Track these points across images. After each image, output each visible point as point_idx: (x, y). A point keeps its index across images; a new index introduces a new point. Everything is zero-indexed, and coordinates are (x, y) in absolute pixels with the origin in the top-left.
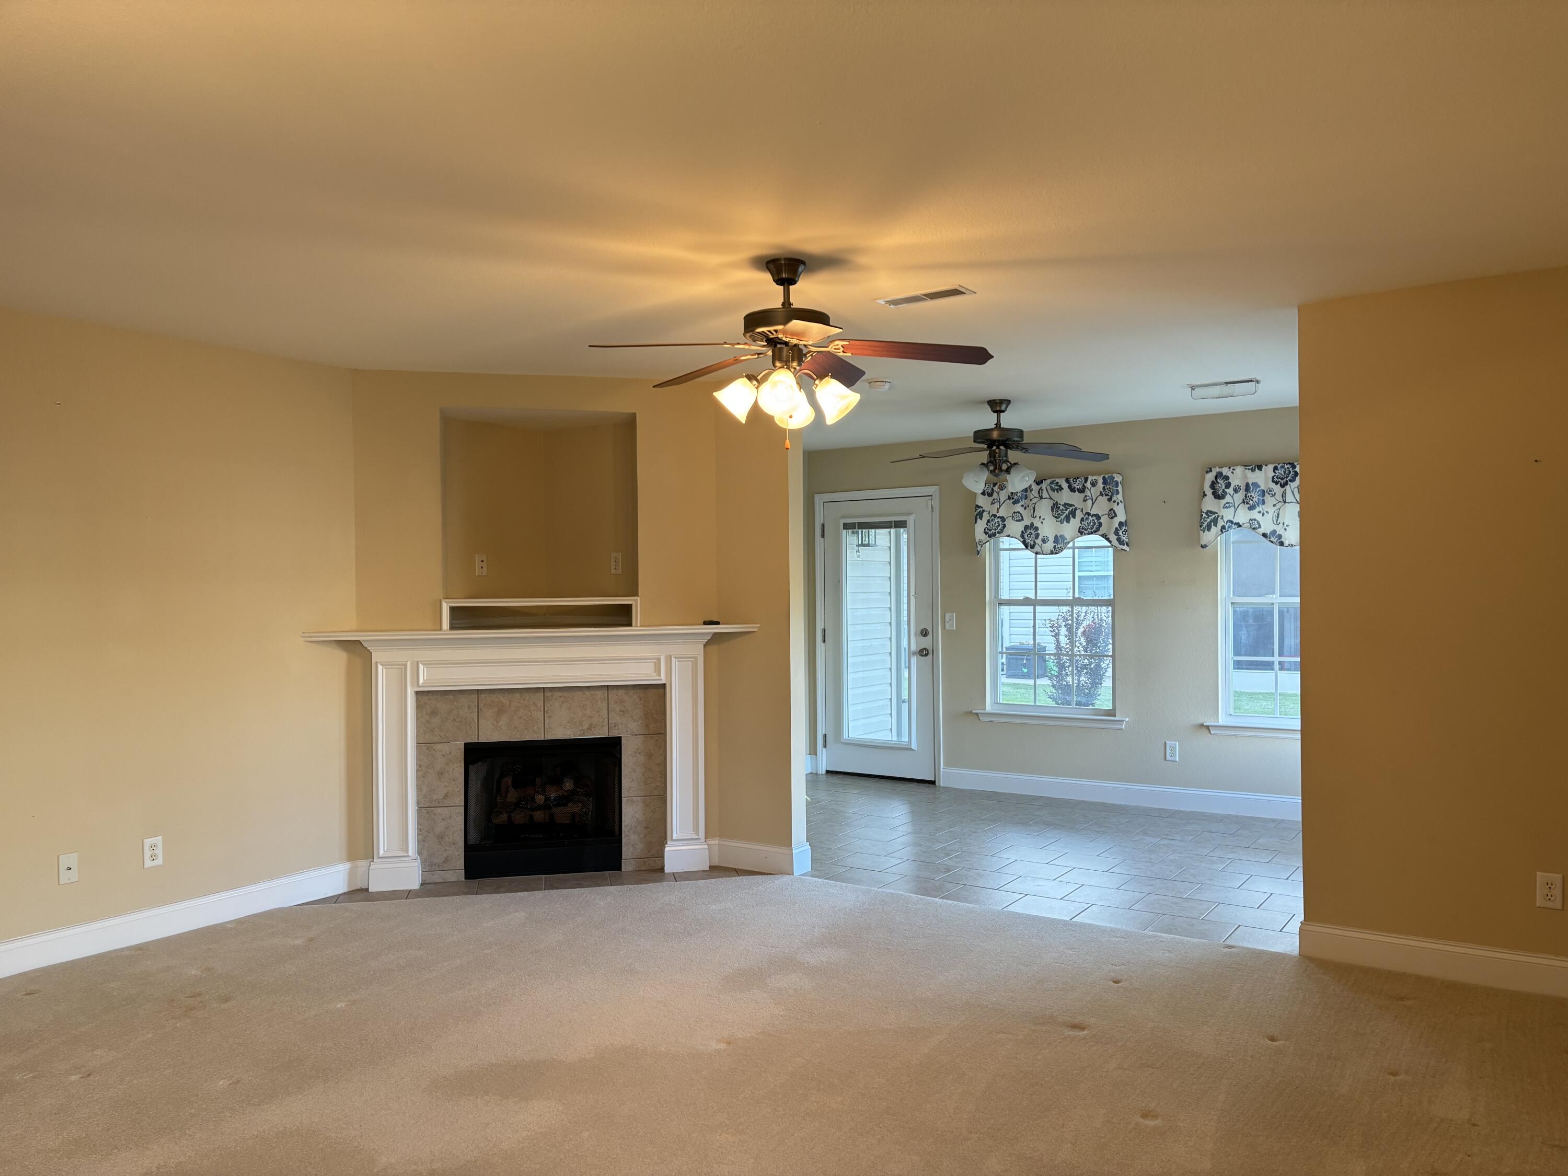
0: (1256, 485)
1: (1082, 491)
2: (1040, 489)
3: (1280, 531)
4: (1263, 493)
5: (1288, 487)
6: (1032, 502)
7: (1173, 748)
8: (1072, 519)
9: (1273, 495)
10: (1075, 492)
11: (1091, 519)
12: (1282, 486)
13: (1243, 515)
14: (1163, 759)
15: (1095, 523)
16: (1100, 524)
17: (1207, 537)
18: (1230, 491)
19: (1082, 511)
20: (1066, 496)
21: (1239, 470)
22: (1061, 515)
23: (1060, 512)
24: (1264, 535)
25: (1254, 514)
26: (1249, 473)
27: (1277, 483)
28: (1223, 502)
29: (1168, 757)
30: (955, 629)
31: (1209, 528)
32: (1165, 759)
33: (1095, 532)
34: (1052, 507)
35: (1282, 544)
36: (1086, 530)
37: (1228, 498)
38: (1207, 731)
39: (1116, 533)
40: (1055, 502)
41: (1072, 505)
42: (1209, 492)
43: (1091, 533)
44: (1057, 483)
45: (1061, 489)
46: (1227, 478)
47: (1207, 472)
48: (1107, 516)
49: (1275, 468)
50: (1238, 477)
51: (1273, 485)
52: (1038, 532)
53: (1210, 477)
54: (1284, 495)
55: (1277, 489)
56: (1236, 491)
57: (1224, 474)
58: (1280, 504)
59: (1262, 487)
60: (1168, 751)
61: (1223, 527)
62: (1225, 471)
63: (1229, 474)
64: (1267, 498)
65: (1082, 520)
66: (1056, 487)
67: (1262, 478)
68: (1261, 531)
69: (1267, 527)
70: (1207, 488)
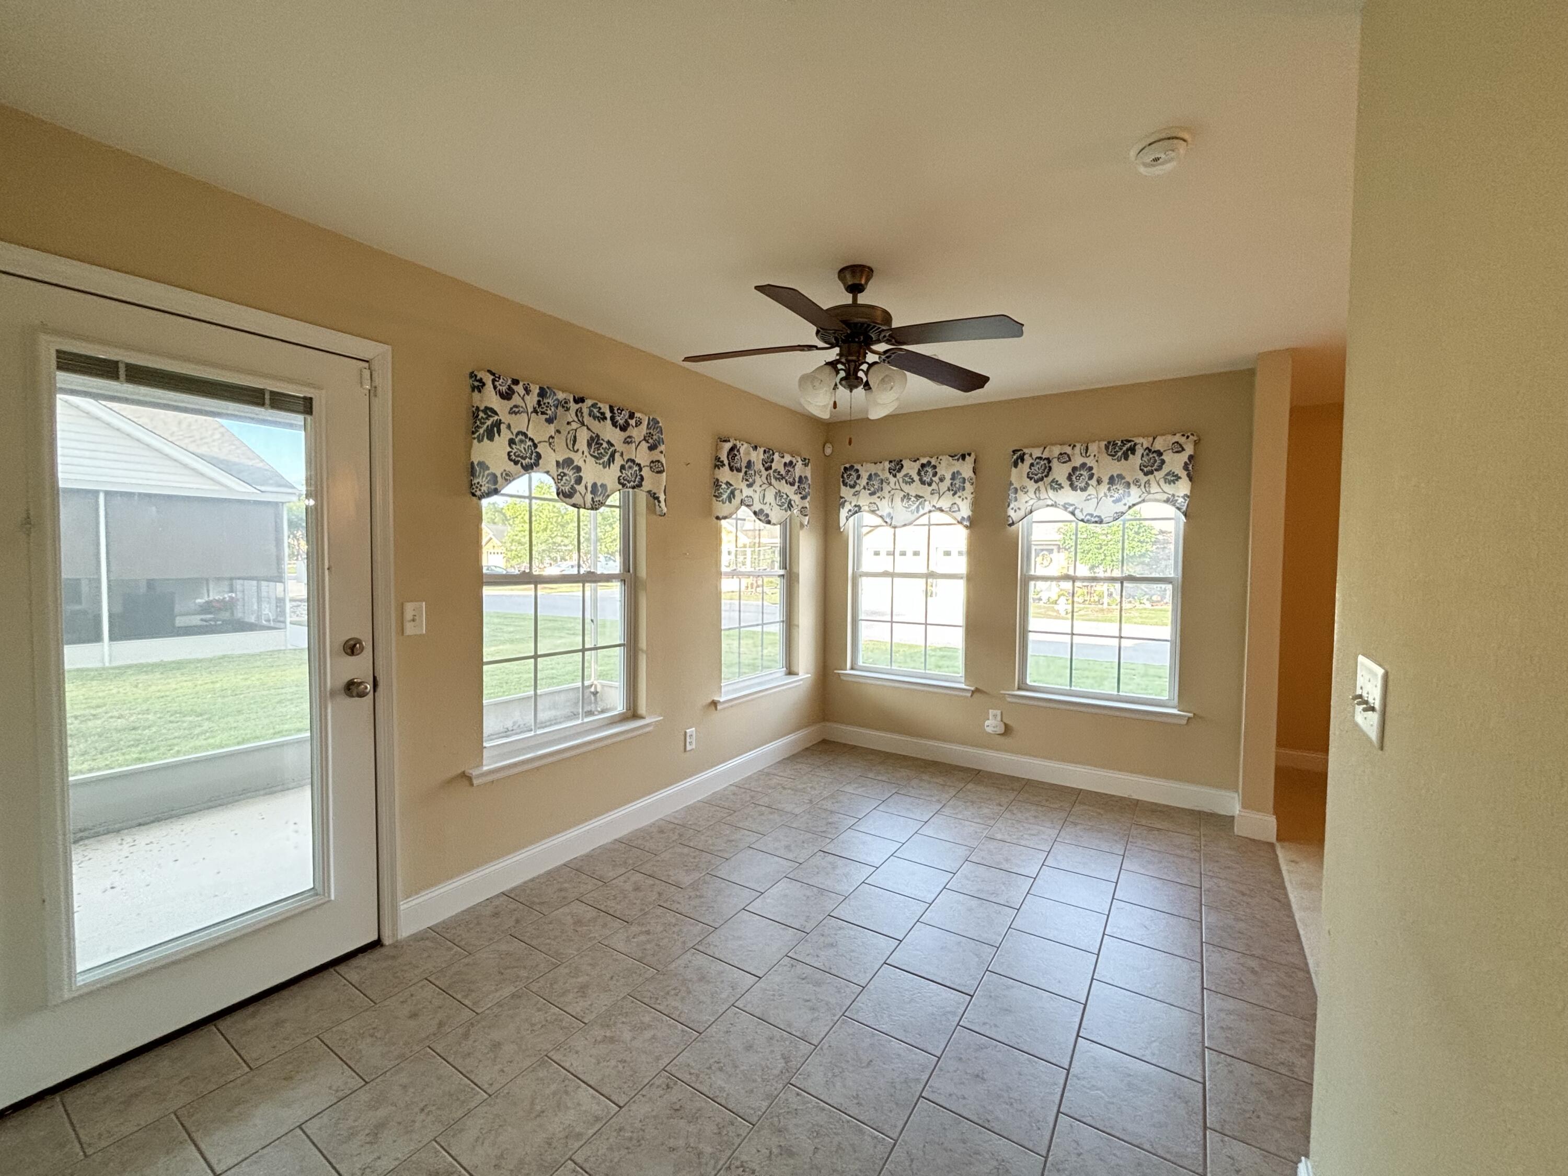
1: (624, 428)
2: (577, 410)
3: (767, 510)
6: (569, 428)
8: (612, 464)
10: (618, 427)
14: (682, 749)
16: (642, 478)
19: (622, 454)
20: (609, 432)
22: (604, 456)
23: (602, 451)
24: (755, 513)
26: (751, 451)
30: (424, 632)
34: (588, 441)
36: (629, 482)
38: (715, 708)
40: (594, 435)
41: (613, 445)
42: (726, 462)
44: (600, 408)
45: (605, 418)
46: (739, 452)
48: (649, 468)
49: (765, 452)
50: (744, 453)
52: (581, 474)
57: (737, 448)
58: (765, 486)
59: (756, 468)
65: (622, 468)
66: (598, 414)
67: (757, 458)
68: (753, 508)
70: (724, 457)
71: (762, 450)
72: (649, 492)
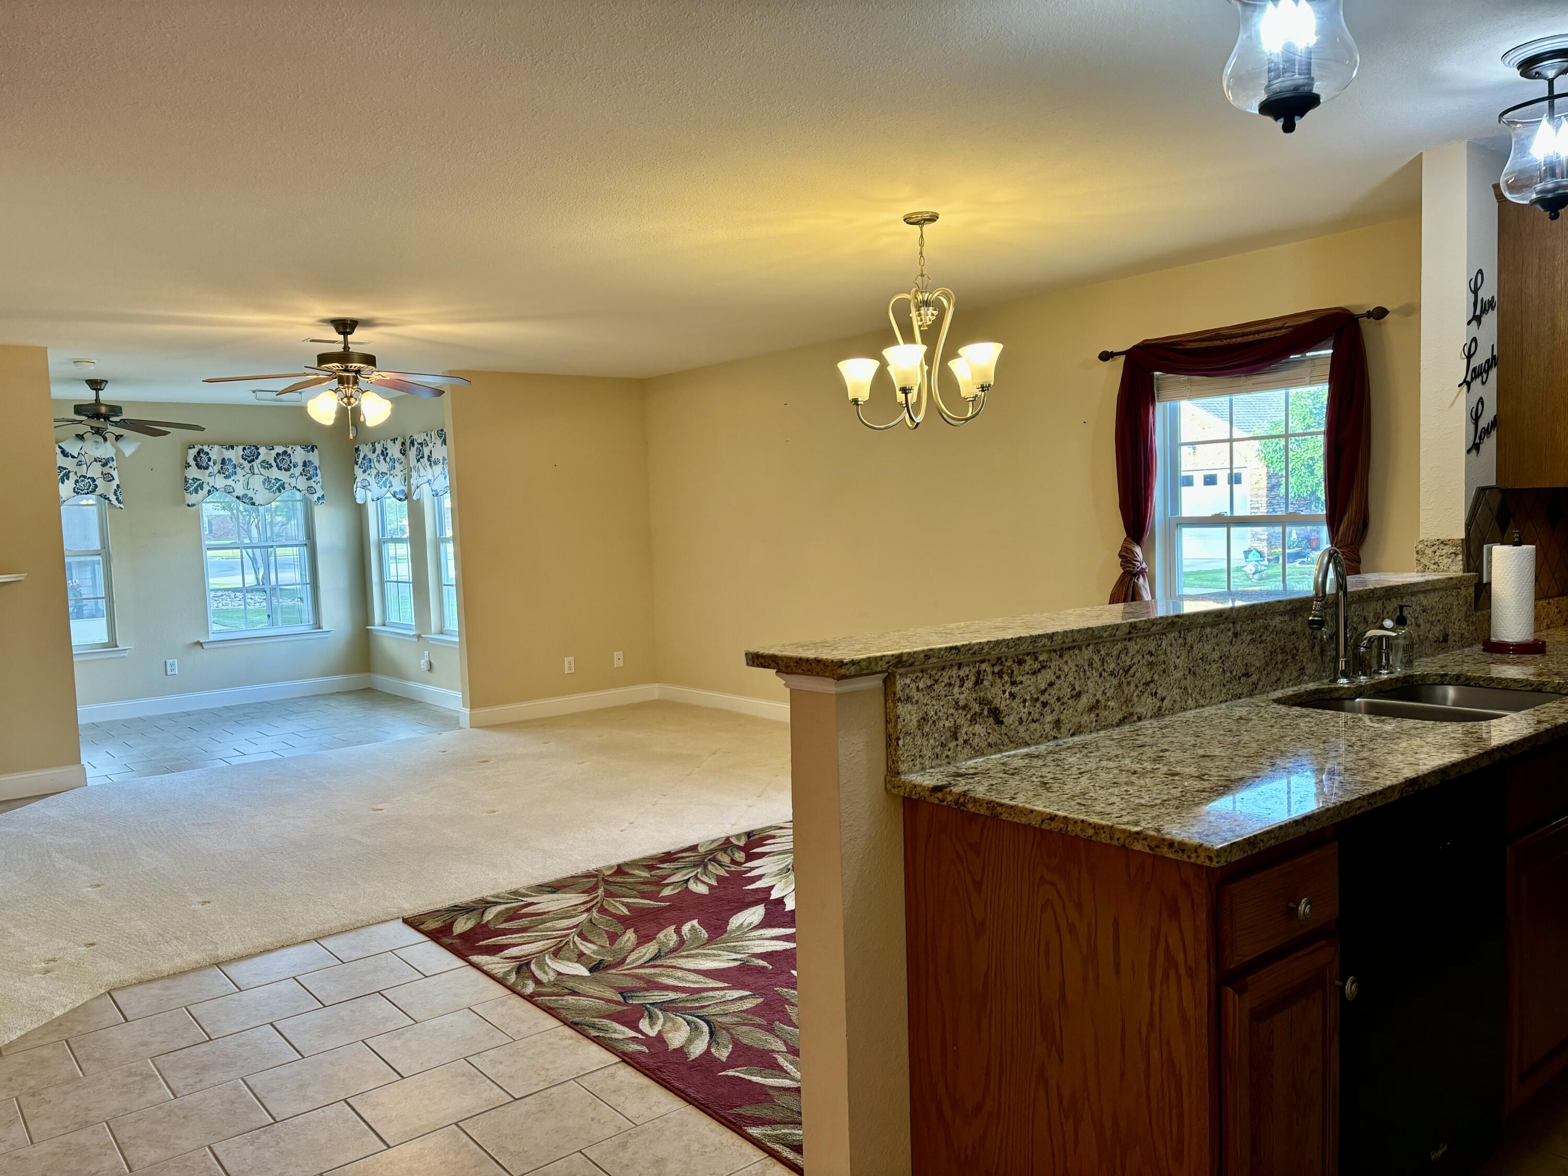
0: (230, 460)
3: (250, 494)
4: (235, 467)
5: (254, 463)
7: (172, 665)
8: (66, 480)
9: (243, 468)
10: (68, 457)
11: (87, 481)
12: (250, 462)
13: (220, 482)
14: (164, 673)
15: (90, 485)
16: (96, 486)
17: (192, 498)
18: (211, 463)
19: (76, 473)
21: (216, 448)
24: (238, 497)
25: (229, 482)
26: (224, 450)
27: (245, 460)
28: (208, 472)
29: (169, 672)
31: (196, 491)
32: (166, 675)
33: (91, 492)
35: (253, 504)
36: (82, 490)
37: (210, 469)
38: (200, 647)
39: (115, 493)
41: (65, 469)
42: (193, 463)
43: (88, 493)
46: (207, 454)
47: (190, 448)
48: (103, 479)
49: (244, 449)
50: (215, 453)
51: (242, 461)
53: (193, 452)
54: (251, 468)
55: (245, 463)
56: (214, 464)
57: (205, 450)
58: (249, 475)
59: (234, 462)
60: (169, 668)
61: (209, 491)
62: (206, 448)
63: (209, 451)
64: (238, 470)
65: (77, 481)
67: (234, 455)
68: (235, 494)
69: (240, 491)
70: (191, 460)
71: (241, 448)
72: (101, 495)
